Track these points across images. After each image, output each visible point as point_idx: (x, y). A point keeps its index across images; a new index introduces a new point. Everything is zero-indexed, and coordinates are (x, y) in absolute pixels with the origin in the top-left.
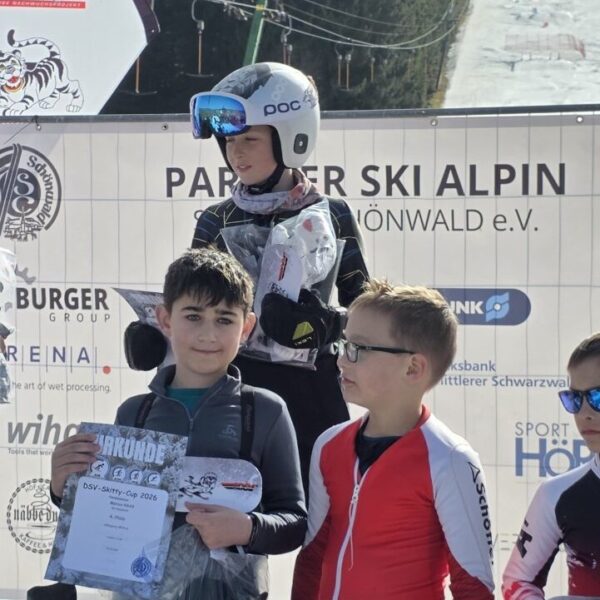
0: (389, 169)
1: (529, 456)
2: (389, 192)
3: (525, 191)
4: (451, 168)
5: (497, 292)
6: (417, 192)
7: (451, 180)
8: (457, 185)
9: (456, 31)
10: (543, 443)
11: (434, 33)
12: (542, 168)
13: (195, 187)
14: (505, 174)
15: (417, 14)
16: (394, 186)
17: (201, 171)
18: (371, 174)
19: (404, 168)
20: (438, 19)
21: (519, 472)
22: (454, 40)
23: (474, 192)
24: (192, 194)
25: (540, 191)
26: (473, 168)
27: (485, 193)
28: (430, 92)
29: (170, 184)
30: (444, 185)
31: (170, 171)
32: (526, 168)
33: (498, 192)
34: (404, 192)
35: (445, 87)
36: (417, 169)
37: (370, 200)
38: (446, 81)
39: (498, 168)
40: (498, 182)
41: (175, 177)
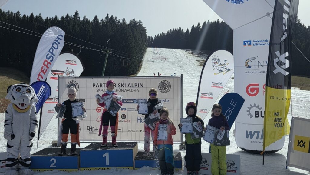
0: (122, 84)
1: (139, 120)
2: (122, 87)
3: (138, 87)
4: (129, 84)
5: (135, 99)
6: (125, 87)
7: (129, 85)
8: (130, 86)
9: (143, 55)
10: (141, 118)
11: (139, 56)
12: (140, 84)
13: (97, 86)
14: (136, 85)
15: (136, 52)
16: (122, 86)
17: (97, 84)
18: (119, 84)
19: (123, 84)
20: (140, 53)
21: (138, 122)
22: (143, 57)
23: (132, 87)
24: (96, 87)
25: (140, 87)
26: (132, 84)
27: (134, 87)
28: (139, 66)
29: (93, 86)
30: (128, 86)
31: (93, 84)
32: (138, 84)
33: (135, 87)
34: (124, 87)
35: (142, 66)
36: (125, 84)
37: (119, 88)
38: (142, 64)
39: (135, 84)
40: (135, 86)
41: (94, 85)
